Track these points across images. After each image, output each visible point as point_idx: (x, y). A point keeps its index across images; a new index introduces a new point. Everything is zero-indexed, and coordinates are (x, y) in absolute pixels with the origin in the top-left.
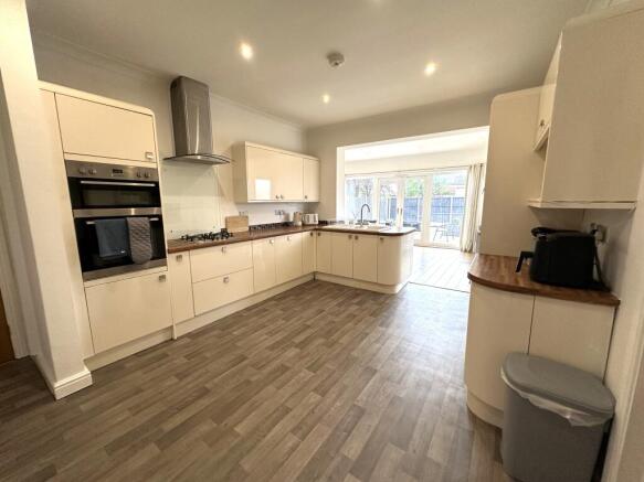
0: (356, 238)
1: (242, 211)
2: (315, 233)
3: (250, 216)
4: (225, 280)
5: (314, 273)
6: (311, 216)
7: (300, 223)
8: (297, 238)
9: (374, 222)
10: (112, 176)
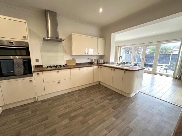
0: (114, 70)
1: (73, 58)
2: (100, 67)
3: (76, 60)
4: (59, 82)
5: (100, 82)
6: (101, 60)
7: (96, 63)
8: (91, 68)
9: (131, 63)
10: (9, 45)
